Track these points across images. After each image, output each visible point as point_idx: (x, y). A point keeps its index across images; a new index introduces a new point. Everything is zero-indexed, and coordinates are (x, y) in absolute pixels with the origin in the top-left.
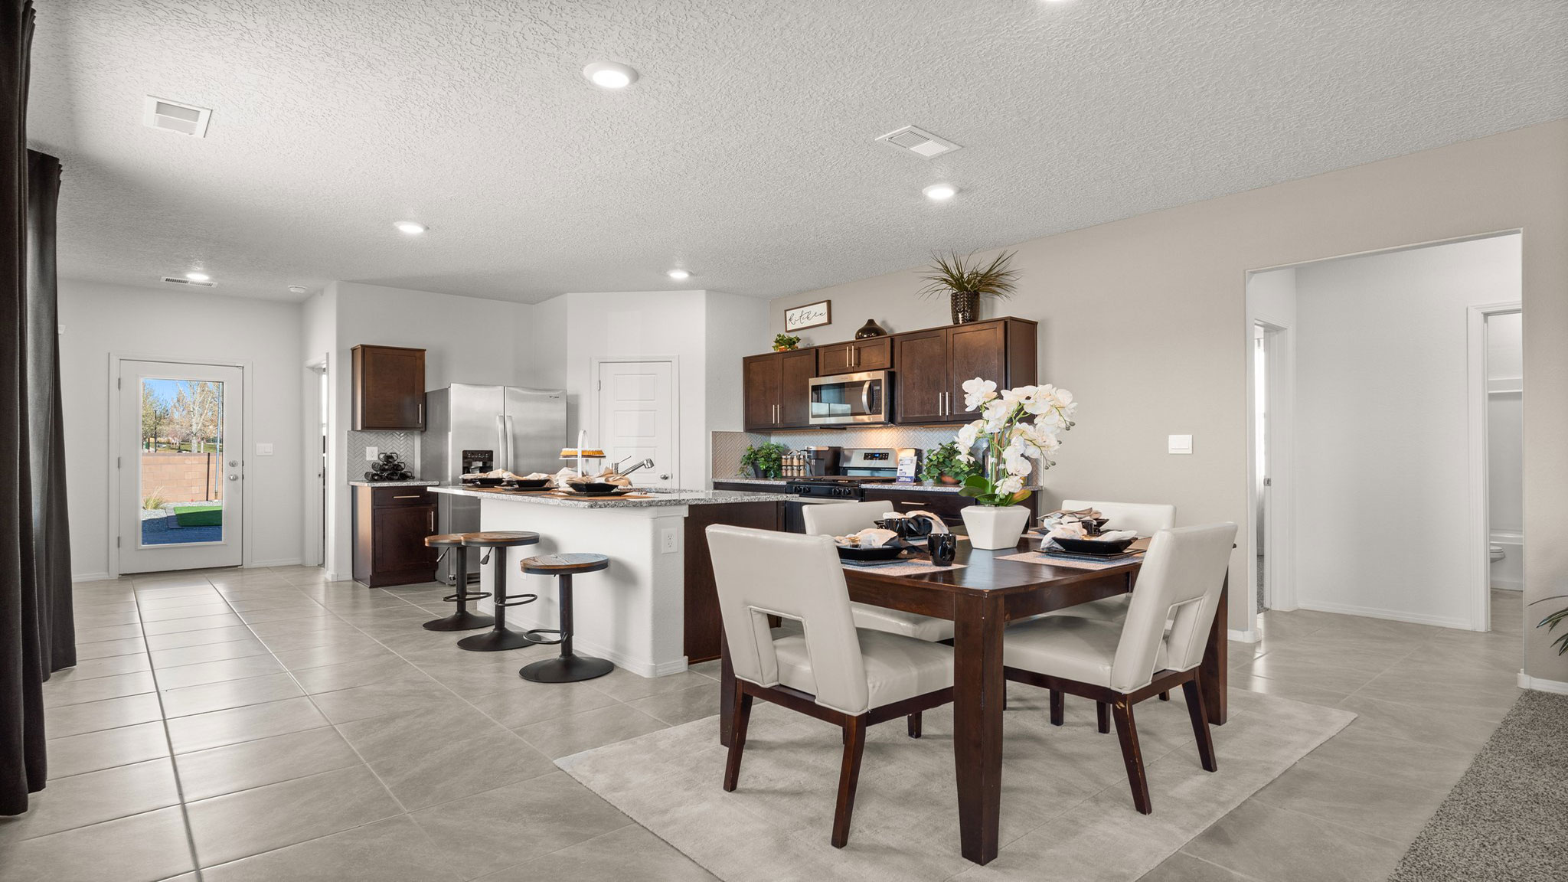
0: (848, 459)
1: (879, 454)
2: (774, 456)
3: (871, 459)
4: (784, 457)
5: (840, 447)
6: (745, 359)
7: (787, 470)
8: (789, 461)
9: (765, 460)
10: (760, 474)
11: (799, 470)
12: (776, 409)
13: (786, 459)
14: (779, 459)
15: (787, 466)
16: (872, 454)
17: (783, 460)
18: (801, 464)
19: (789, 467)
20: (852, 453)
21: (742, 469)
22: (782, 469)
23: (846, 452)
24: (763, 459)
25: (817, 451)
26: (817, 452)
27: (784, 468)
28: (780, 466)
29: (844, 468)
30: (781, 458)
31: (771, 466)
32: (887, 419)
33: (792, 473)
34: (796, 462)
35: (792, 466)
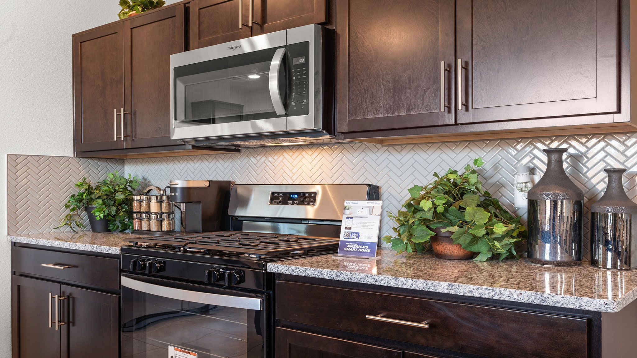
0: (244, 202)
1: (299, 194)
2: (120, 196)
3: (284, 203)
4: (135, 198)
5: (229, 182)
6: (73, 36)
7: (141, 220)
8: (144, 204)
9: (104, 203)
10: (99, 227)
11: (161, 221)
12: (119, 115)
13: (140, 201)
14: (128, 202)
15: (141, 213)
16: (285, 194)
17: (135, 204)
18: (164, 210)
19: (144, 216)
20: (250, 192)
21: (69, 218)
22: (133, 219)
23: (240, 191)
24: (100, 201)
25: (188, 189)
26: (187, 191)
27: (135, 216)
28: (130, 213)
29: (236, 217)
30: (132, 200)
31: (113, 213)
32: (320, 125)
33: (149, 225)
34: (154, 207)
35: (149, 213)
